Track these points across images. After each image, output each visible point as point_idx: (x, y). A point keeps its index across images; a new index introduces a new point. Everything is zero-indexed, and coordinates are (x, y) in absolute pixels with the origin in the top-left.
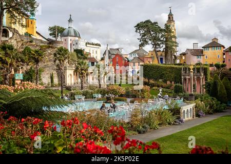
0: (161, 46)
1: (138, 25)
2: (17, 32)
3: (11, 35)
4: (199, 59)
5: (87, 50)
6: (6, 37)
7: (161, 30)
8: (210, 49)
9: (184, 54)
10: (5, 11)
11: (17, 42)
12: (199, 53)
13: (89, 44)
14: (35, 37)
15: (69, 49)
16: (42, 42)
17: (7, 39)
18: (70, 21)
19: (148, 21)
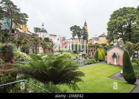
0: (81, 36)
1: (71, 28)
2: (19, 31)
3: (16, 32)
4: (97, 42)
5: (50, 38)
6: (14, 33)
7: (81, 30)
8: (102, 37)
9: (91, 40)
10: (13, 22)
11: (19, 35)
12: (97, 39)
13: (52, 35)
14: (26, 33)
15: (42, 38)
16: (29, 35)
17: (14, 34)
18: (43, 25)
19: (76, 26)
